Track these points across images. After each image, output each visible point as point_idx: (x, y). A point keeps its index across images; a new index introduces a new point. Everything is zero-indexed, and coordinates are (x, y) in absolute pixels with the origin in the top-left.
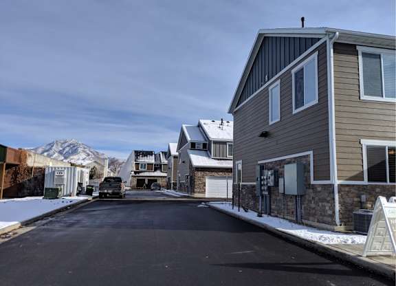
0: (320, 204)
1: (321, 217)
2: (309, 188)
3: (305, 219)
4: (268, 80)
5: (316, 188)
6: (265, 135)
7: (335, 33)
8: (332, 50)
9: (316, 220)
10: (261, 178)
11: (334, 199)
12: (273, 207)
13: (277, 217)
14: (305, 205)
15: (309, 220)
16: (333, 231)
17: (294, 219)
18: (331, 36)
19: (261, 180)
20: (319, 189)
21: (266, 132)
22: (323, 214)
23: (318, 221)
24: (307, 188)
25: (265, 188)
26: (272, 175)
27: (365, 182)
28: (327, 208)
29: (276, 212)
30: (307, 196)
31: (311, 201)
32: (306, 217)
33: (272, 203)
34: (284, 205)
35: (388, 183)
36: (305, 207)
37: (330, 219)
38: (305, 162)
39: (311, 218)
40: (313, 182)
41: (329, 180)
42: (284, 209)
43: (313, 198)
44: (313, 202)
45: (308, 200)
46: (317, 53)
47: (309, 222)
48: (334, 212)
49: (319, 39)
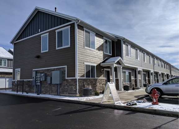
0: (70, 87)
1: (70, 92)
2: (65, 81)
3: (62, 93)
4: (41, 32)
5: (68, 80)
6: (38, 57)
7: (79, 21)
8: (77, 27)
9: (68, 93)
10: (36, 77)
11: (77, 84)
12: (42, 90)
13: (45, 94)
14: (62, 88)
15: (64, 93)
16: (76, 96)
17: (56, 94)
18: (77, 21)
19: (36, 78)
20: (70, 81)
21: (39, 56)
22: (71, 90)
23: (69, 94)
24: (63, 81)
25: (39, 82)
26: (43, 75)
27: (85, 78)
28: (73, 88)
29: (45, 92)
30: (63, 84)
31: (65, 86)
32: (62, 92)
33: (42, 88)
34: (50, 88)
35: (91, 78)
36: (62, 89)
37: (74, 92)
38: (62, 70)
39: (65, 93)
40: (66, 78)
41: (75, 77)
42: (50, 90)
43: (66, 84)
44: (66, 86)
45: (64, 86)
46: (70, 26)
47: (64, 95)
48: (76, 89)
49: (71, 21)
